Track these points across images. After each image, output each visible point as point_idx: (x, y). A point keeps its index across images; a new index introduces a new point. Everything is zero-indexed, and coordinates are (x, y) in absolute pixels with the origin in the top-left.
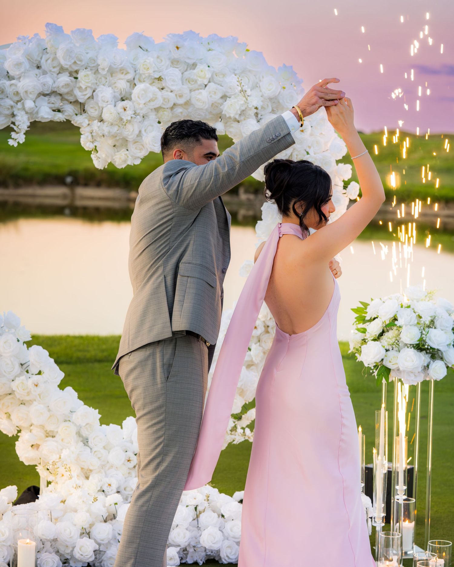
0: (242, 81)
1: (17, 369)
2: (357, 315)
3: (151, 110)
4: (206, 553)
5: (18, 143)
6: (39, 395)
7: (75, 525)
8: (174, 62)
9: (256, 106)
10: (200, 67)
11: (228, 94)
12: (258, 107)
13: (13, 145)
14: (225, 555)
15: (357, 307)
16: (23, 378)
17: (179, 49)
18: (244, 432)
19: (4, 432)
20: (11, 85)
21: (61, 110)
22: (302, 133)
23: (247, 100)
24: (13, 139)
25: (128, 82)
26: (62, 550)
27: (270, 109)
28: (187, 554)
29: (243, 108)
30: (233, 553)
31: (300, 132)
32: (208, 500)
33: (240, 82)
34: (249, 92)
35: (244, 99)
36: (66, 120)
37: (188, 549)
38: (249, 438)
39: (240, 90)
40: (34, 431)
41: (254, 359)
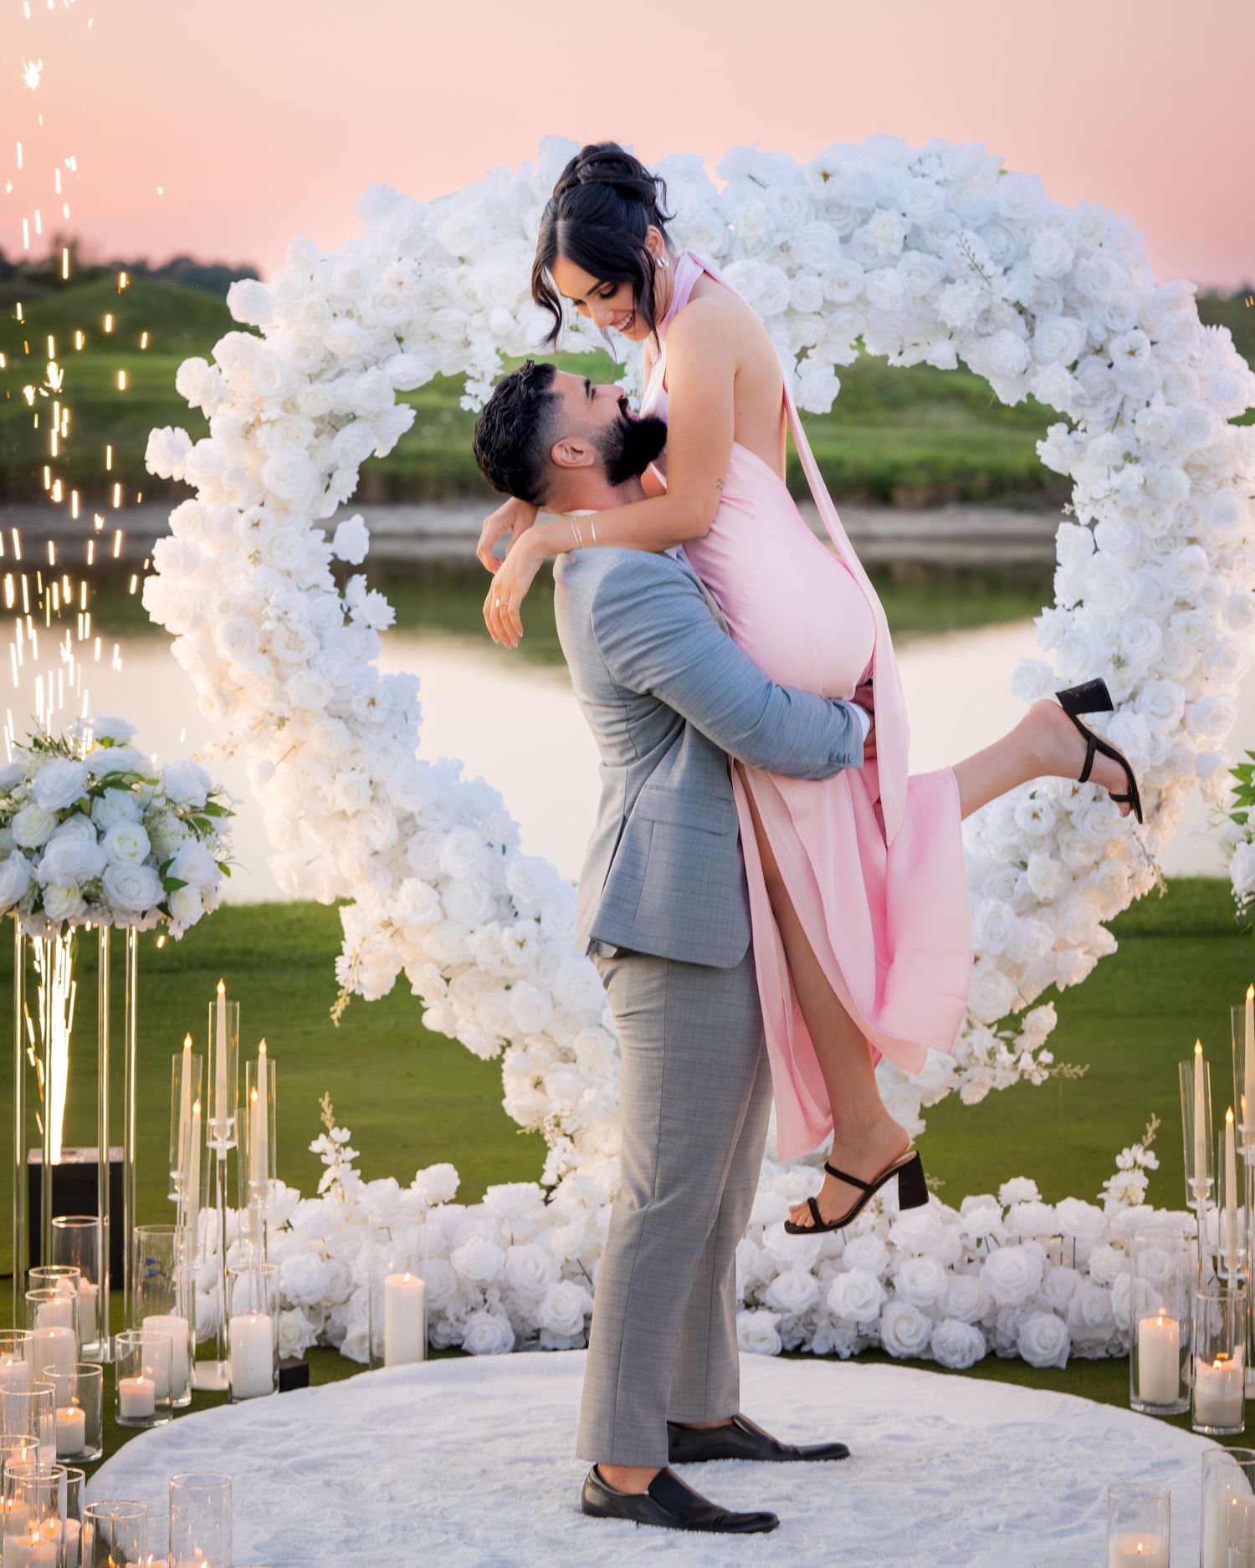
0: (968, 244)
1: (485, 907)
2: (1240, 783)
3: (776, 317)
4: (859, 1331)
5: (481, 402)
6: (537, 963)
7: (552, 1254)
8: (829, 208)
9: (1013, 300)
10: (881, 216)
11: (954, 276)
12: (1021, 301)
13: (471, 410)
14: (892, 1336)
15: (1239, 765)
16: (494, 925)
17: (830, 178)
18: (1018, 1061)
19: (473, 1051)
20: (461, 277)
21: (580, 327)
22: (1132, 357)
23: (989, 284)
24: (470, 395)
25: (717, 258)
26: (524, 1309)
27: (1060, 306)
28: (813, 1332)
29: (982, 306)
30: (911, 1334)
31: (1126, 356)
32: (881, 1212)
33: (966, 246)
34: (991, 269)
35: (985, 284)
36: (596, 348)
37: (815, 1318)
38: (1030, 1074)
39: (969, 265)
40: (532, 1050)
41: (1033, 890)
